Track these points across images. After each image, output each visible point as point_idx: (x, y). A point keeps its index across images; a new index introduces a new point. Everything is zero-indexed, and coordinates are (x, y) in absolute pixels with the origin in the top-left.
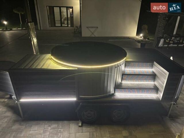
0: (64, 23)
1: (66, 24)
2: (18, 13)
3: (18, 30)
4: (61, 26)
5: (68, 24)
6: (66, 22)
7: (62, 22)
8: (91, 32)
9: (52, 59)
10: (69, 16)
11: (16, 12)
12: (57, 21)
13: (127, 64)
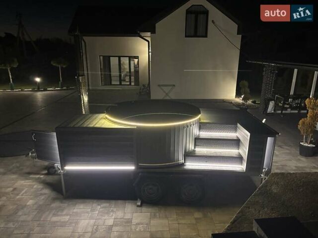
0: (124, 80)
1: (128, 82)
2: (57, 66)
3: (55, 90)
4: (121, 84)
5: (130, 82)
6: (127, 79)
7: (122, 79)
8: (164, 92)
9: (106, 118)
10: (132, 70)
11: (54, 65)
12: (113, 76)
13: (202, 126)
